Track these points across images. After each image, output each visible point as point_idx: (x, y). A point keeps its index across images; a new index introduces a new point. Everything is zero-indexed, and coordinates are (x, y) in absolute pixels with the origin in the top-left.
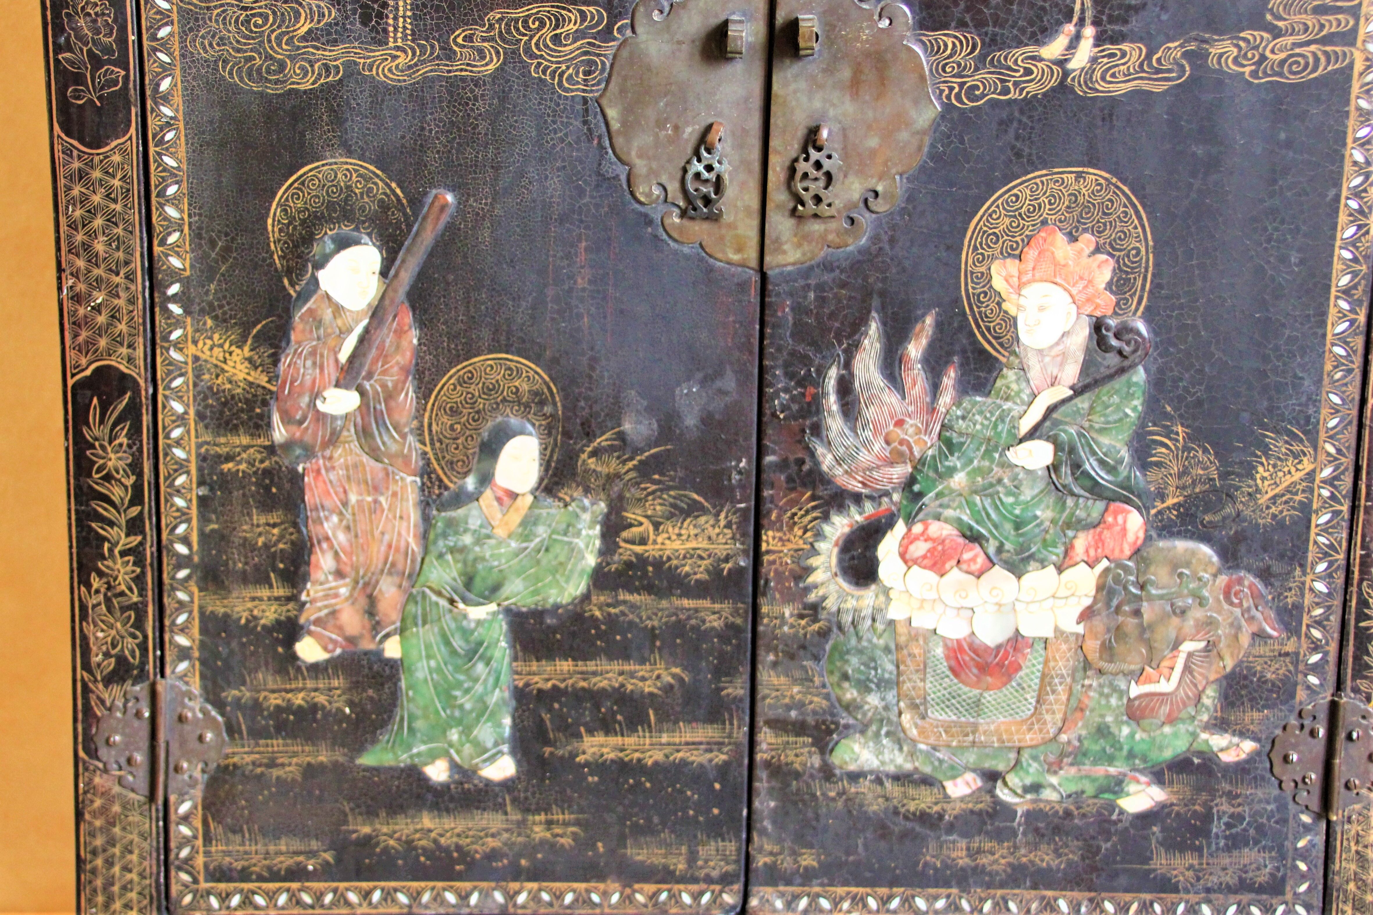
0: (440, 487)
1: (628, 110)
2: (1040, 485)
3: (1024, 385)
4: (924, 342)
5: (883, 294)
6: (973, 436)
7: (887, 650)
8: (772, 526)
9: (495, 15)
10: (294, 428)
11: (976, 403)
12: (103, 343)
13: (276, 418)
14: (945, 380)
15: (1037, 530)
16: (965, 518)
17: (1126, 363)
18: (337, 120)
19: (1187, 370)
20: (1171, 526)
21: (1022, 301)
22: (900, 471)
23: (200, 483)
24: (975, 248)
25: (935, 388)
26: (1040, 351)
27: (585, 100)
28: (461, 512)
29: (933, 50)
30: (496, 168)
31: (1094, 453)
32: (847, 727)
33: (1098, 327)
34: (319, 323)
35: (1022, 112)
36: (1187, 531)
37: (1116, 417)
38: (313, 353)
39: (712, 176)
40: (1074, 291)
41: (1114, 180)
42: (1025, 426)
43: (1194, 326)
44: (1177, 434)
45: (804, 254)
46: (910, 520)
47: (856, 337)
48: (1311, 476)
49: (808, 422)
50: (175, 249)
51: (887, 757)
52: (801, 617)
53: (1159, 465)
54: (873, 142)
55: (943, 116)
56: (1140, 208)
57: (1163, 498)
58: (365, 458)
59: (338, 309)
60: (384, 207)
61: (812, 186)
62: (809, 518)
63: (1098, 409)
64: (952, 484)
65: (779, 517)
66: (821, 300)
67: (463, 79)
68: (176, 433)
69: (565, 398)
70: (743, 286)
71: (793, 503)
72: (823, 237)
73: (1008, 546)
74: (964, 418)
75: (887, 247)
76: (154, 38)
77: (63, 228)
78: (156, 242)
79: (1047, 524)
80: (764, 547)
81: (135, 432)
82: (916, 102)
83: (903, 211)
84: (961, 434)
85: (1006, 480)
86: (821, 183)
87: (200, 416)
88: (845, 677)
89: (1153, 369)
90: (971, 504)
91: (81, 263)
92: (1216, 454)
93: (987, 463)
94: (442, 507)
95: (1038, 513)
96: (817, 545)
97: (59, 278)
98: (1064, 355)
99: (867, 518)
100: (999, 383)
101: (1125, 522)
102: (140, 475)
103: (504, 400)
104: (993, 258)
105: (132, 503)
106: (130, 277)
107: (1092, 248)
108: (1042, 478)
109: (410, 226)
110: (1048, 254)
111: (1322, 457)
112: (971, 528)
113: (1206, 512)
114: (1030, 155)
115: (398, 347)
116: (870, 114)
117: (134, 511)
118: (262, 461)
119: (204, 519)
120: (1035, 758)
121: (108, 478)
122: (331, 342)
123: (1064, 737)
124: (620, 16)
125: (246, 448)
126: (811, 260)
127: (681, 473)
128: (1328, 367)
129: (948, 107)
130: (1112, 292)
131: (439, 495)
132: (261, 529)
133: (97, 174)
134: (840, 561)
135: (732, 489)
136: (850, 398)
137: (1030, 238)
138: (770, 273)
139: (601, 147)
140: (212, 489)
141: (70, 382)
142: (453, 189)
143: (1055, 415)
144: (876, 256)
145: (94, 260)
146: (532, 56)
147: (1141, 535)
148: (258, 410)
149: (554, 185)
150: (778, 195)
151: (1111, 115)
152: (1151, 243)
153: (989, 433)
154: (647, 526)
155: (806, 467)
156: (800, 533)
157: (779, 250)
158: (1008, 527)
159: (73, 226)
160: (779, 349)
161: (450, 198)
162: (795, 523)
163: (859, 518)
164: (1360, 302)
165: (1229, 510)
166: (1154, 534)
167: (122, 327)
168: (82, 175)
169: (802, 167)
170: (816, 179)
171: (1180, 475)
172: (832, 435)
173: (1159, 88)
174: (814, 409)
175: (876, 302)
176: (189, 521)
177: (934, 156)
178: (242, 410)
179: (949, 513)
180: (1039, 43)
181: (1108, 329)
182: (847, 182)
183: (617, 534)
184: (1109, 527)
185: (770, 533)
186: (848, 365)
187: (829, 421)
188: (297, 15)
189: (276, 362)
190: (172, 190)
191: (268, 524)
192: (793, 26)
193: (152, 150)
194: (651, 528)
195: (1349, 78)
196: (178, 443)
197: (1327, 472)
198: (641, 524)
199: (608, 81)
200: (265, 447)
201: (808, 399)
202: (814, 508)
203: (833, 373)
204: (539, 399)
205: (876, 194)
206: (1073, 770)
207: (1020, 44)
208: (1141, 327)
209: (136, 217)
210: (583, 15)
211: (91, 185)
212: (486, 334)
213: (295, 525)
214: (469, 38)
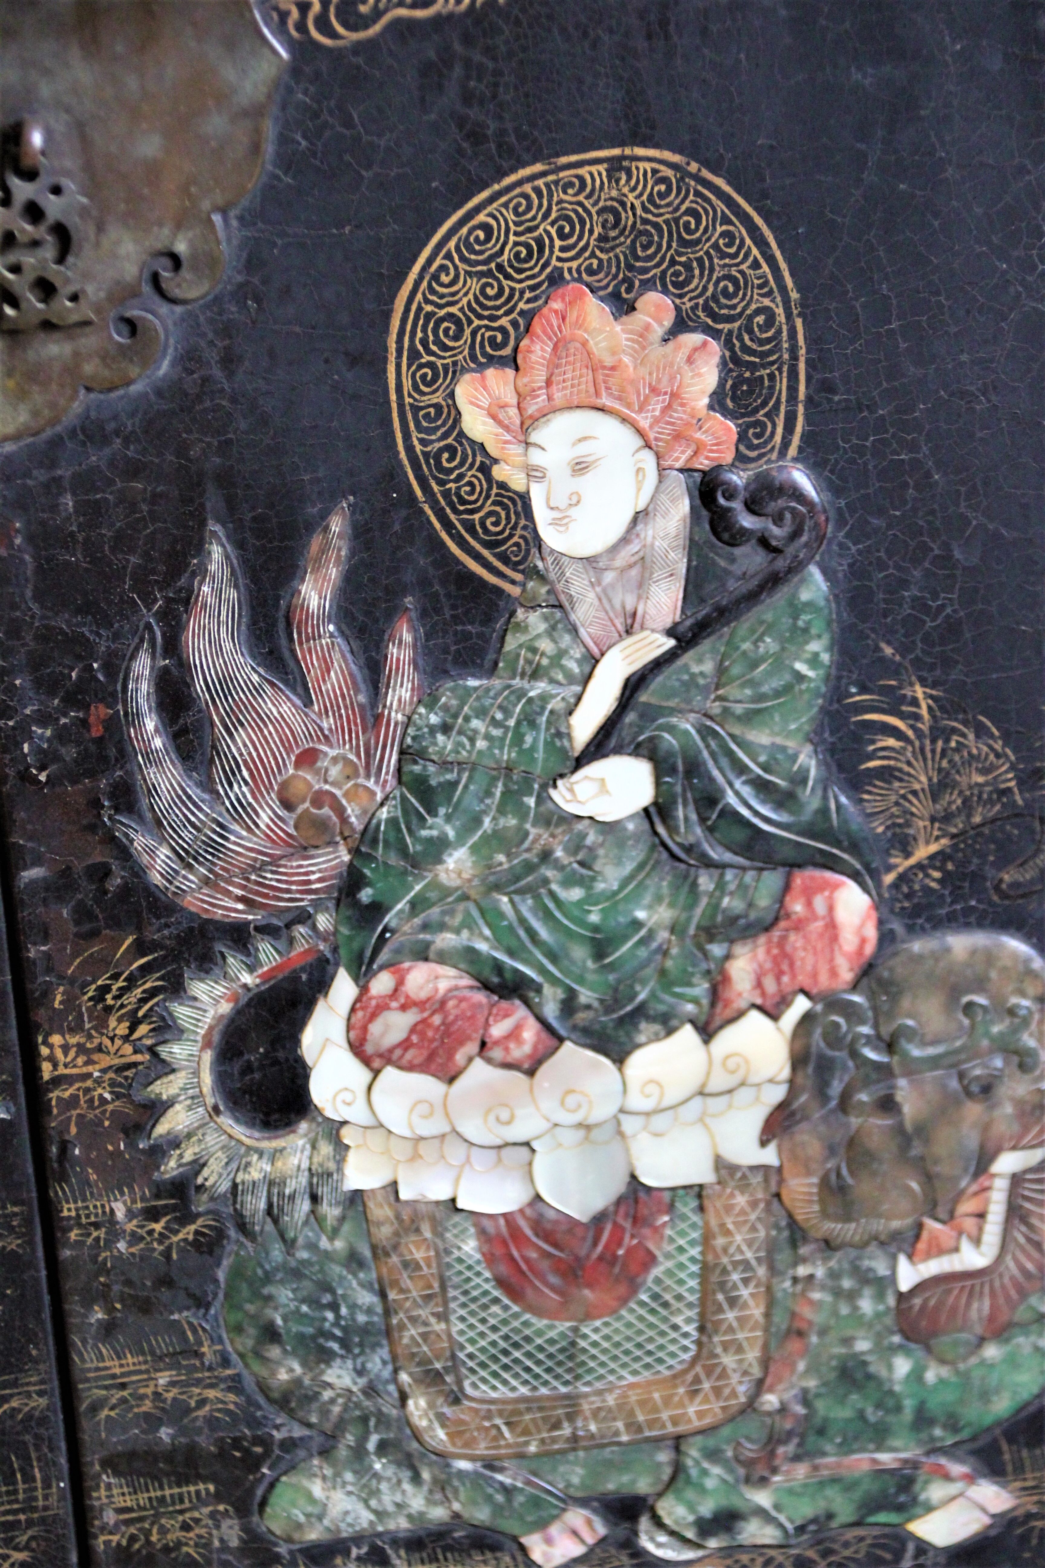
2: (635, 855)
3: (566, 639)
4: (333, 573)
5: (225, 479)
6: (474, 767)
7: (354, 1260)
8: (57, 1024)
11: (469, 691)
14: (393, 650)
15: (643, 953)
16: (483, 947)
17: (781, 564)
19: (916, 561)
20: (930, 906)
21: (536, 457)
22: (324, 864)
24: (414, 355)
25: (372, 672)
26: (590, 561)
31: (741, 769)
32: (290, 1445)
33: (707, 491)
35: (467, 40)
36: (968, 911)
37: (776, 683)
40: (644, 423)
41: (694, 167)
43: (916, 464)
44: (915, 702)
45: (35, 414)
47: (182, 582)
49: (103, 784)
51: (387, 1499)
52: (152, 1214)
53: (887, 774)
54: (150, 146)
55: (295, 70)
56: (759, 221)
57: (905, 846)
61: (29, 260)
62: (138, 992)
63: (735, 670)
64: (443, 878)
65: (70, 1001)
66: (92, 511)
71: (101, 963)
72: (72, 370)
73: (585, 996)
74: (446, 728)
75: (217, 372)
79: (663, 935)
80: (46, 1070)
82: (232, 47)
83: (241, 293)
84: (445, 765)
85: (559, 853)
86: (49, 252)
88: (271, 1334)
89: (842, 567)
90: (492, 916)
92: (1006, 737)
93: (512, 822)
95: (641, 915)
96: (164, 1051)
98: (643, 561)
99: (266, 978)
100: (511, 643)
101: (831, 909)
104: (455, 371)
107: (668, 321)
108: (636, 837)
110: (574, 346)
112: (499, 968)
113: (1003, 863)
114: (502, 132)
116: (132, 83)
120: (713, 1455)
123: (771, 1400)
126: (53, 422)
130: (726, 412)
134: (222, 1079)
136: (187, 719)
137: (529, 316)
143: (643, 697)
144: (199, 398)
147: (871, 933)
151: (664, 23)
152: (794, 295)
153: (506, 755)
155: (115, 882)
156: (122, 1029)
158: (580, 953)
162: (108, 1009)
163: (248, 978)
166: (897, 926)
170: (35, 244)
171: (938, 790)
172: (162, 804)
174: (112, 752)
175: (213, 499)
179: (446, 940)
181: (730, 496)
182: (106, 242)
184: (799, 926)
185: (56, 1039)
186: (172, 645)
187: (152, 774)
201: (97, 731)
202: (145, 970)
203: (143, 667)
205: (176, 261)
206: (801, 1471)
208: (802, 479)
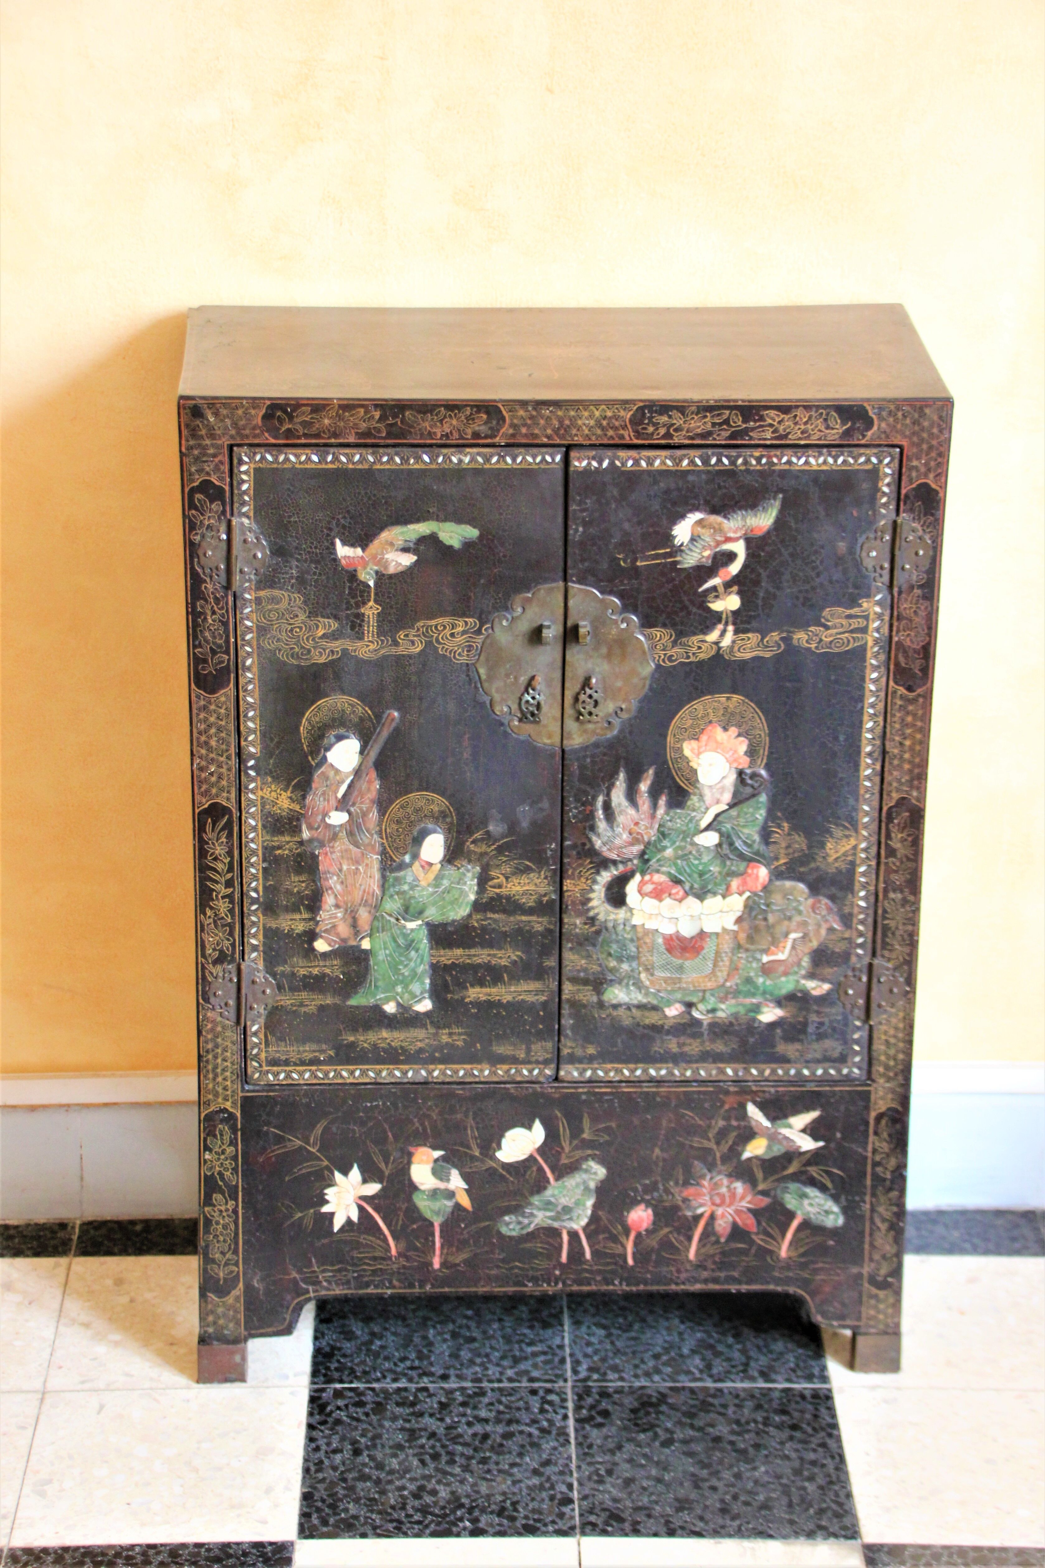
1: (490, 669)
2: (712, 855)
4: (649, 782)
5: (626, 759)
7: (632, 940)
8: (569, 877)
9: (420, 624)
10: (314, 832)
12: (214, 791)
13: (304, 827)
14: (661, 802)
18: (337, 676)
19: (789, 795)
21: (700, 761)
22: (636, 849)
23: (264, 861)
24: (675, 735)
25: (655, 806)
26: (710, 787)
27: (467, 665)
28: (402, 873)
29: (649, 637)
30: (421, 699)
32: (611, 981)
33: (741, 773)
34: (327, 779)
35: (697, 667)
38: (324, 794)
39: (535, 702)
41: (747, 700)
42: (704, 824)
43: (791, 773)
44: (785, 826)
45: (584, 740)
46: (643, 873)
47: (613, 781)
48: (855, 847)
49: (588, 824)
50: (252, 743)
51: (633, 996)
52: (586, 924)
53: (774, 843)
54: (619, 684)
55: (656, 670)
56: (761, 714)
58: (351, 847)
59: (337, 771)
60: (362, 719)
61: (588, 707)
62: (589, 873)
65: (573, 874)
66: (593, 762)
67: (403, 656)
68: (251, 836)
69: (457, 815)
70: (552, 756)
71: (581, 865)
72: (594, 731)
73: (696, 886)
75: (628, 735)
76: (243, 640)
77: (195, 735)
78: (242, 740)
80: (565, 888)
81: (230, 836)
82: (641, 663)
83: (636, 717)
86: (593, 705)
87: (264, 826)
88: (610, 955)
90: (675, 864)
91: (203, 752)
92: (805, 837)
93: (683, 844)
94: (392, 871)
97: (192, 760)
100: (689, 803)
102: (232, 857)
104: (684, 740)
105: (229, 871)
106: (229, 758)
109: (375, 729)
111: (861, 838)
113: (801, 866)
114: (703, 688)
115: (369, 789)
116: (617, 670)
117: (229, 876)
118: (297, 849)
119: (265, 879)
120: (713, 995)
121: (216, 859)
122: (334, 788)
123: (728, 984)
124: (486, 623)
125: (288, 842)
126: (588, 742)
127: (520, 851)
128: (862, 791)
129: (658, 667)
132: (296, 884)
133: (213, 707)
134: (606, 895)
135: (547, 859)
136: (609, 812)
138: (566, 749)
139: (476, 687)
140: (270, 864)
141: (197, 811)
142: (398, 710)
143: (719, 819)
144: (623, 739)
145: (210, 749)
146: (440, 643)
147: (767, 879)
149: (452, 707)
150: (569, 711)
151: (744, 669)
152: (768, 732)
153: (684, 828)
154: (502, 879)
155: (587, 847)
156: (584, 881)
157: (570, 737)
158: (696, 876)
159: (200, 733)
160: (572, 788)
161: (396, 714)
162: (582, 876)
163: (615, 873)
164: (876, 759)
165: (813, 865)
167: (224, 783)
168: (205, 708)
169: (582, 697)
170: (590, 703)
171: (788, 847)
173: (768, 655)
174: (591, 817)
175: (622, 762)
176: (257, 880)
177: (651, 689)
178: (286, 823)
179: (664, 869)
180: (705, 634)
181: (746, 774)
182: (606, 704)
183: (486, 883)
184: (750, 875)
185: (569, 881)
186: (608, 795)
188: (317, 627)
189: (304, 797)
190: (251, 714)
191: (300, 881)
192: (576, 628)
193: (241, 694)
194: (504, 880)
195: (865, 650)
196: (252, 840)
197: (863, 845)
198: (499, 878)
199: (480, 655)
201: (588, 812)
202: (592, 868)
203: (600, 799)
204: (443, 815)
205: (622, 709)
206: (733, 1001)
207: (695, 634)
208: (763, 772)
209: (232, 727)
210: (466, 623)
211: (210, 713)
212: (416, 783)
213: (314, 881)
214: (406, 636)
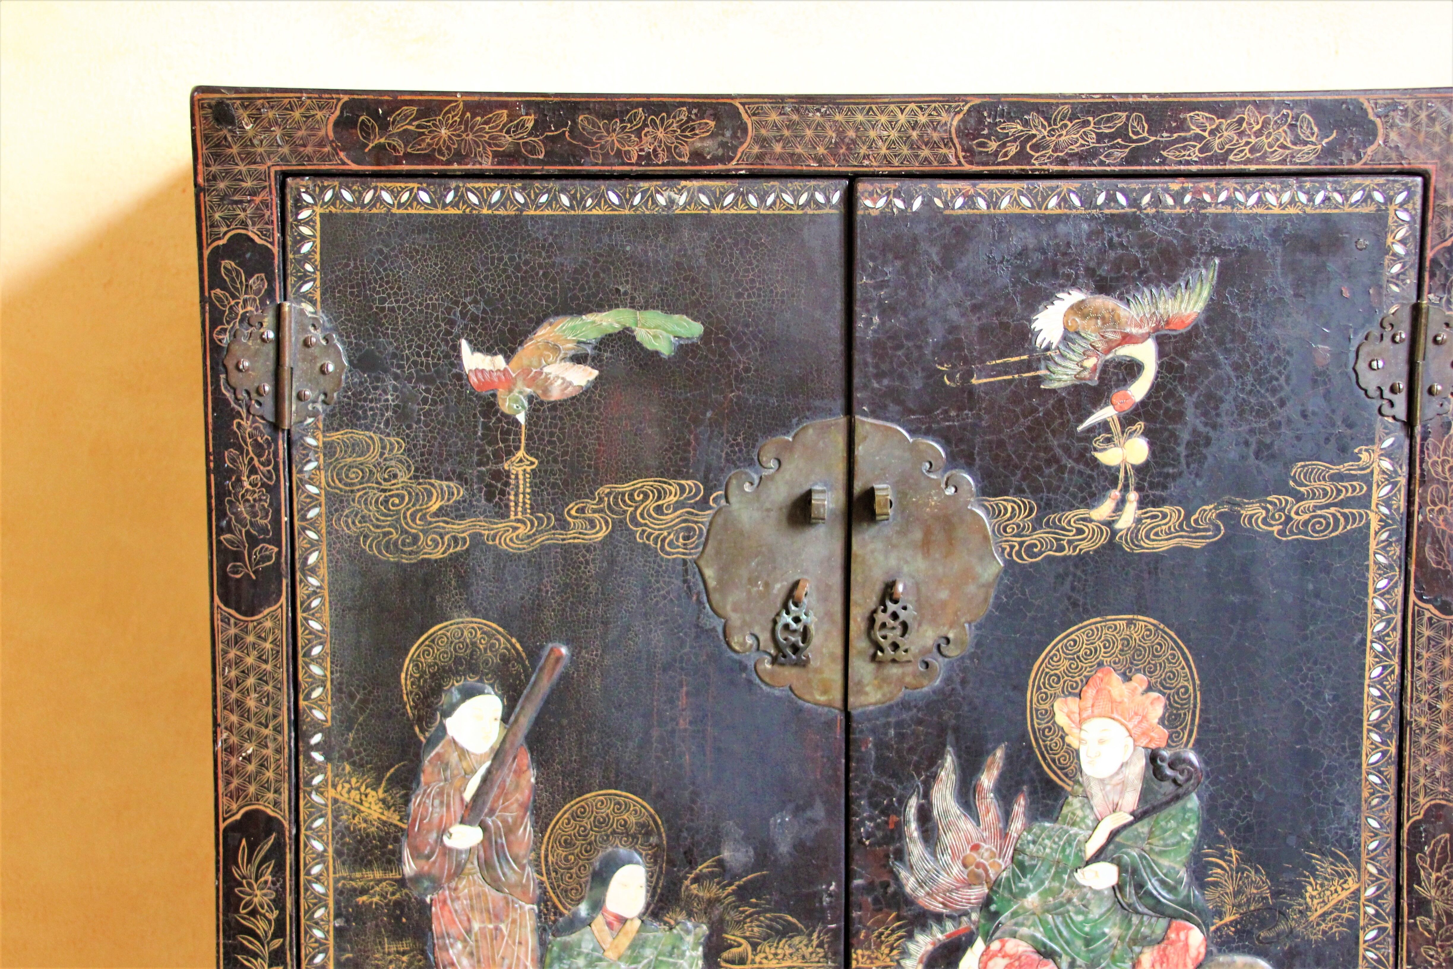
0: (555, 914)
1: (723, 570)
2: (1107, 904)
3: (1088, 811)
4: (995, 773)
5: (956, 730)
6: (1043, 860)
8: (861, 945)
9: (605, 489)
10: (422, 862)
11: (1045, 828)
12: (252, 789)
13: (406, 853)
14: (1016, 807)
15: (1106, 947)
16: (1039, 935)
17: (1181, 791)
18: (464, 583)
19: (1237, 797)
20: (1229, 942)
21: (1083, 735)
22: (978, 892)
23: (337, 916)
24: (1039, 688)
25: (1007, 816)
26: (1102, 781)
27: (685, 562)
28: (574, 937)
29: (995, 513)
30: (606, 623)
31: (1155, 874)
33: (1153, 758)
34: (446, 766)
35: (1076, 566)
36: (1244, 947)
37: (1173, 840)
38: (441, 793)
39: (800, 627)
40: (1130, 726)
41: (1162, 626)
42: (1091, 849)
43: (1241, 757)
44: (1231, 855)
45: (884, 695)
46: (988, 938)
47: (934, 769)
48: (1356, 895)
49: (891, 848)
50: (319, 703)
53: (1215, 884)
54: (944, 595)
55: (1005, 571)
56: (1186, 650)
57: (1220, 915)
58: (487, 888)
59: (463, 753)
60: (505, 660)
61: (890, 634)
62: (895, 936)
63: (1157, 833)
64: (1026, 904)
65: (867, 937)
66: (901, 737)
67: (576, 546)
68: (316, 870)
69: (669, 829)
70: (829, 724)
71: (879, 923)
72: (901, 680)
74: (1034, 842)
75: (959, 687)
76: (303, 518)
77: (220, 688)
78: (301, 697)
79: (1115, 940)
80: (854, 964)
81: (279, 868)
82: (981, 559)
83: (972, 656)
84: (1032, 857)
85: (1075, 900)
86: (898, 632)
87: (338, 853)
89: (1206, 796)
90: (1043, 923)
91: (234, 718)
92: (1268, 874)
93: (1057, 884)
94: (557, 933)
95: (1106, 930)
96: (903, 962)
97: (215, 733)
98: (1123, 783)
99: (948, 937)
100: (1065, 810)
101: (1187, 938)
102: (282, 909)
103: (614, 832)
104: (1055, 696)
105: (275, 936)
106: (278, 729)
107: (1145, 686)
108: (1108, 897)
109: (528, 677)
110: (1105, 692)
111: (1365, 878)
112: (1044, 945)
113: (1262, 926)
114: (1085, 604)
115: (517, 786)
116: (940, 570)
117: (277, 943)
118: (393, 894)
119: (340, 949)
121: (254, 913)
122: (457, 783)
124: (715, 488)
125: (379, 882)
126: (890, 699)
127: (776, 897)
128: (1365, 794)
129: (1010, 564)
130: (1164, 725)
131: (554, 922)
132: (391, 957)
133: (251, 639)
135: (823, 910)
136: (929, 825)
137: (1088, 678)
138: (854, 712)
139: (699, 602)
140: (347, 921)
141: (222, 826)
142: (567, 643)
143: (1118, 839)
144: (950, 696)
145: (245, 714)
146: (637, 524)
147: (1203, 950)
148: (390, 847)
149: (658, 638)
150: (859, 643)
151: (1156, 568)
152: (1198, 682)
153: (1058, 856)
154: (746, 946)
155: (891, 890)
156: (887, 951)
157: (861, 692)
158: (1079, 943)
159: (228, 685)
160: (864, 782)
161: (564, 650)
162: (882, 942)
163: (940, 936)
164: (1390, 735)
165: (1282, 927)
166: (1214, 949)
167: (270, 774)
168: (237, 640)
169: (881, 617)
170: (893, 628)
171: (1237, 893)
172: (914, 859)
173: (1197, 545)
174: (896, 836)
175: (950, 737)
176: (326, 951)
177: (999, 606)
178: (376, 847)
179: (1024, 931)
180: (1089, 506)
181: (1163, 760)
182: (921, 630)
183: (718, 954)
184: (1172, 943)
185: (859, 952)
186: (927, 795)
187: (911, 847)
188: (430, 495)
189: (407, 801)
190: (316, 651)
191: (398, 952)
192: (870, 494)
193: (300, 615)
194: (749, 949)
195: (1367, 536)
196: (318, 879)
197: (1371, 891)
198: (740, 945)
199: (705, 544)
200: (396, 881)
201: (891, 826)
202: (900, 927)
203: (913, 803)
204: (645, 830)
205: (948, 641)
207: (1072, 507)
208: (1192, 757)
209: (283, 675)
210: (682, 488)
211: (245, 649)
212: (597, 773)
213: (423, 952)
214: (581, 510)
